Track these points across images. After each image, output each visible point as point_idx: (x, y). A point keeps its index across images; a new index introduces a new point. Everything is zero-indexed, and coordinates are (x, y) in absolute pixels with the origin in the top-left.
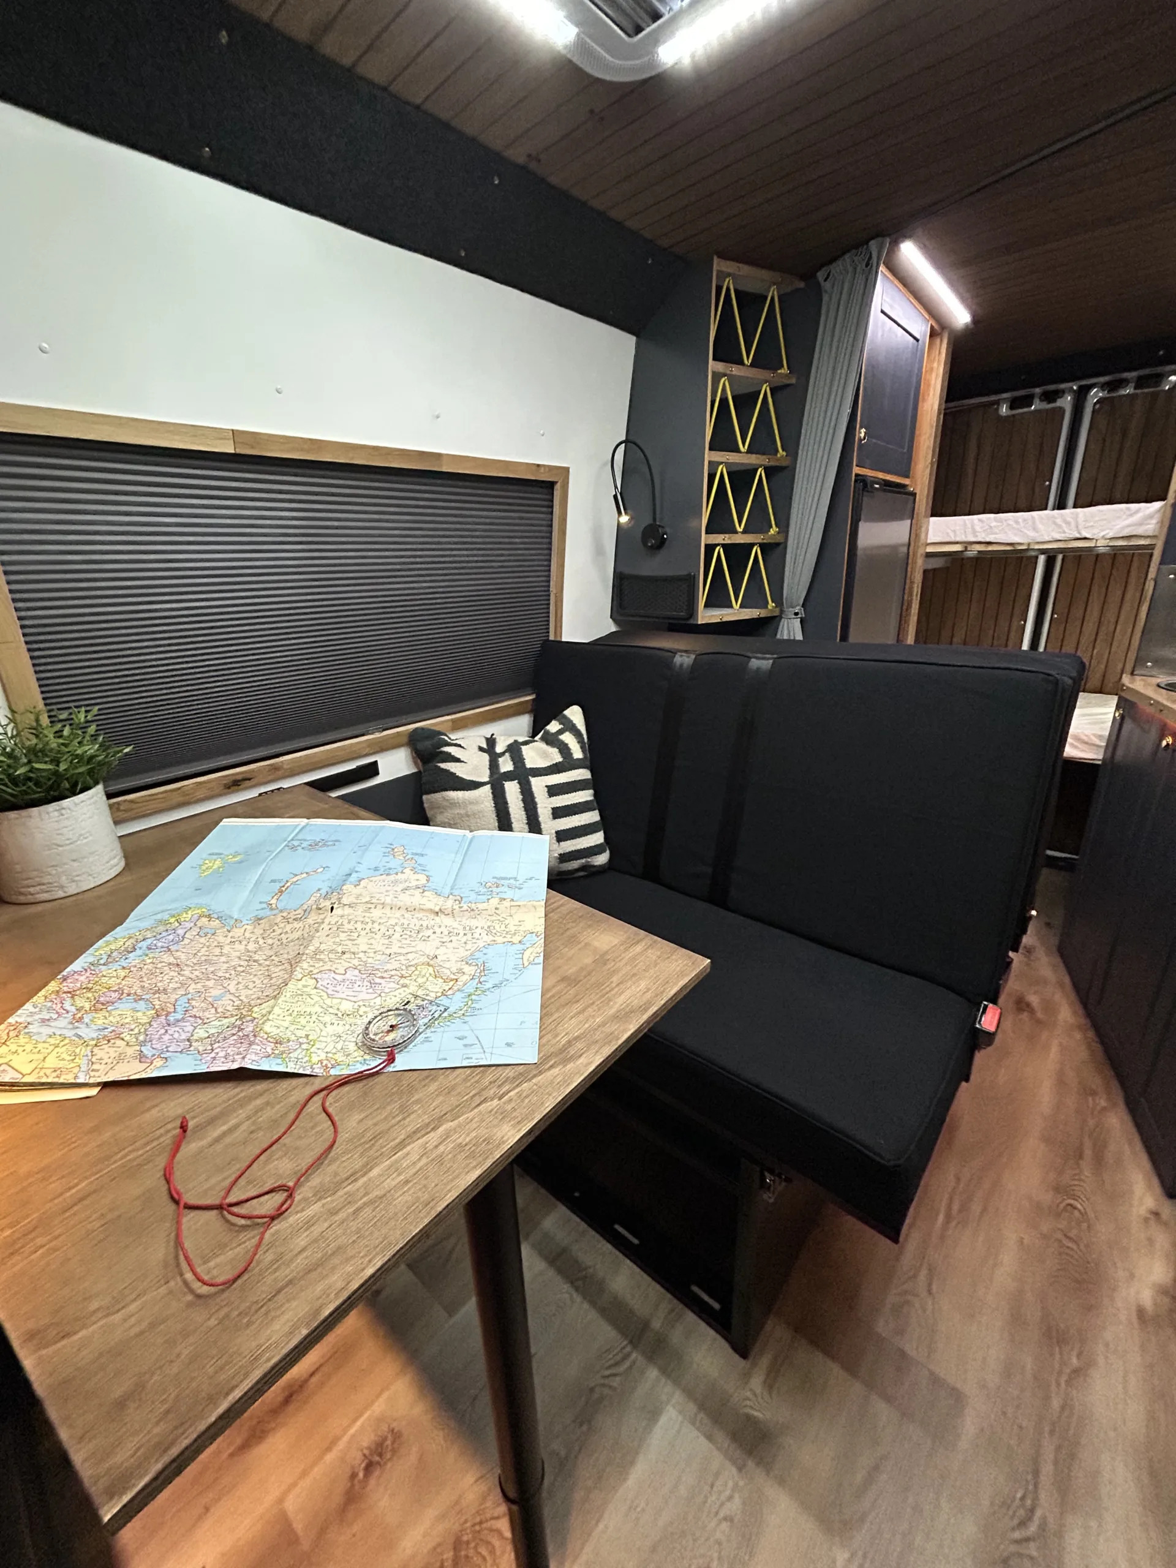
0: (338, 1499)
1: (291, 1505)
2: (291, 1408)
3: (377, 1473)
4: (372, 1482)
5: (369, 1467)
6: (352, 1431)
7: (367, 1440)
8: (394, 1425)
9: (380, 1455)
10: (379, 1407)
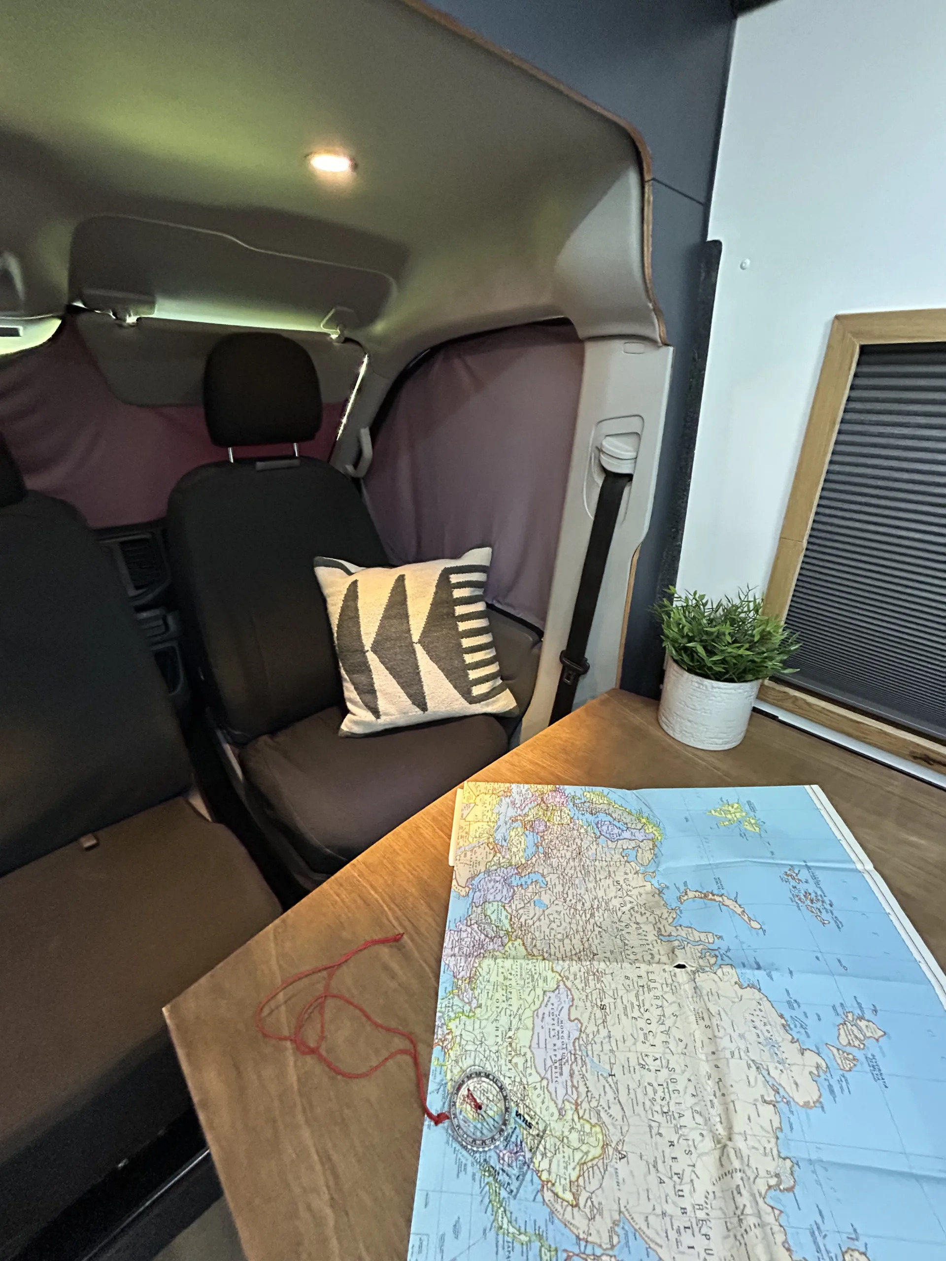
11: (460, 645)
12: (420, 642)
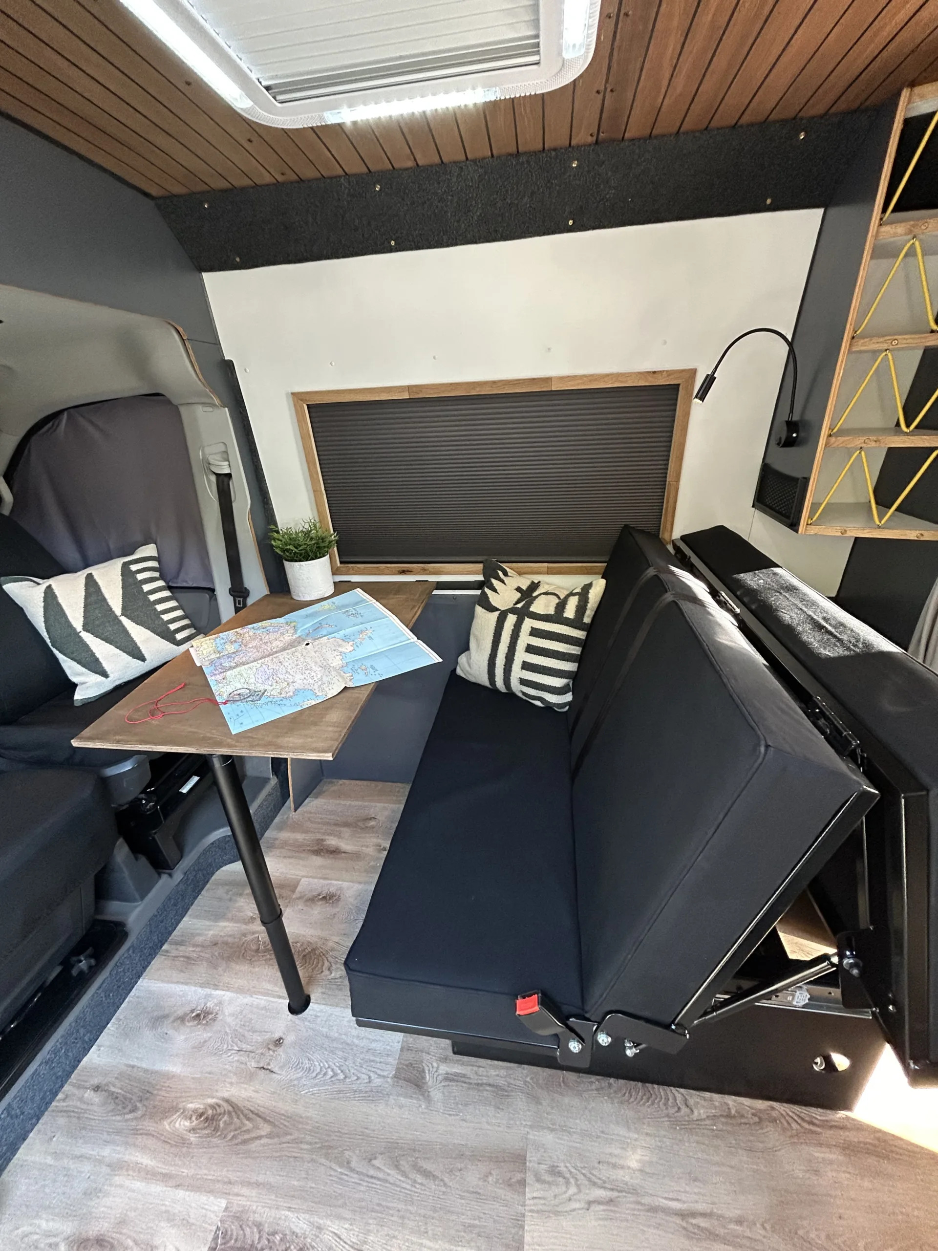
0: (309, 895)
1: (304, 881)
2: (331, 856)
3: (324, 902)
4: (320, 903)
5: (324, 897)
6: (333, 882)
7: (332, 890)
8: (342, 896)
9: (330, 898)
10: (345, 885)
11: (155, 609)
12: (122, 614)
